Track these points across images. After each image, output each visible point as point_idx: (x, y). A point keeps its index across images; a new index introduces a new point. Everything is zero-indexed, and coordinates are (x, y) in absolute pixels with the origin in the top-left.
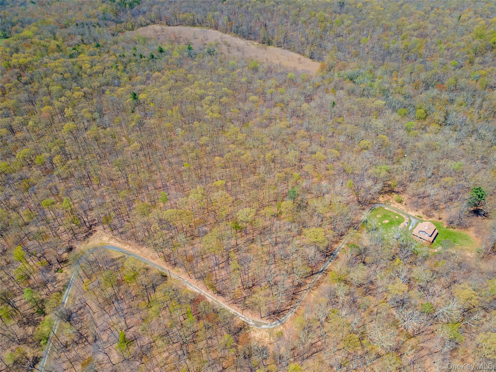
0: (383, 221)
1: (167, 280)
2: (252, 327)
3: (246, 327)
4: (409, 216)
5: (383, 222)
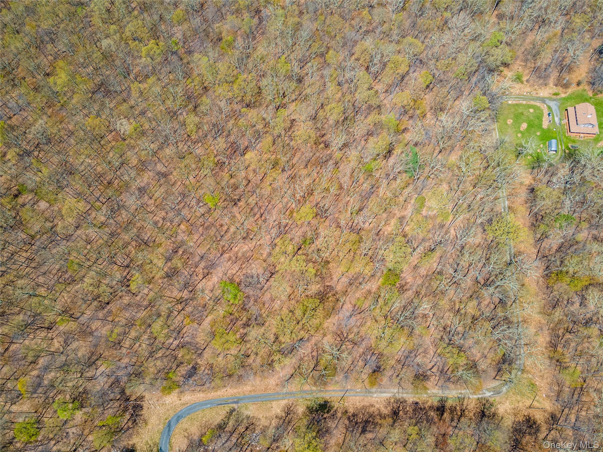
0: (519, 127)
1: (334, 407)
2: (493, 399)
3: (487, 406)
4: (543, 100)
5: (521, 129)
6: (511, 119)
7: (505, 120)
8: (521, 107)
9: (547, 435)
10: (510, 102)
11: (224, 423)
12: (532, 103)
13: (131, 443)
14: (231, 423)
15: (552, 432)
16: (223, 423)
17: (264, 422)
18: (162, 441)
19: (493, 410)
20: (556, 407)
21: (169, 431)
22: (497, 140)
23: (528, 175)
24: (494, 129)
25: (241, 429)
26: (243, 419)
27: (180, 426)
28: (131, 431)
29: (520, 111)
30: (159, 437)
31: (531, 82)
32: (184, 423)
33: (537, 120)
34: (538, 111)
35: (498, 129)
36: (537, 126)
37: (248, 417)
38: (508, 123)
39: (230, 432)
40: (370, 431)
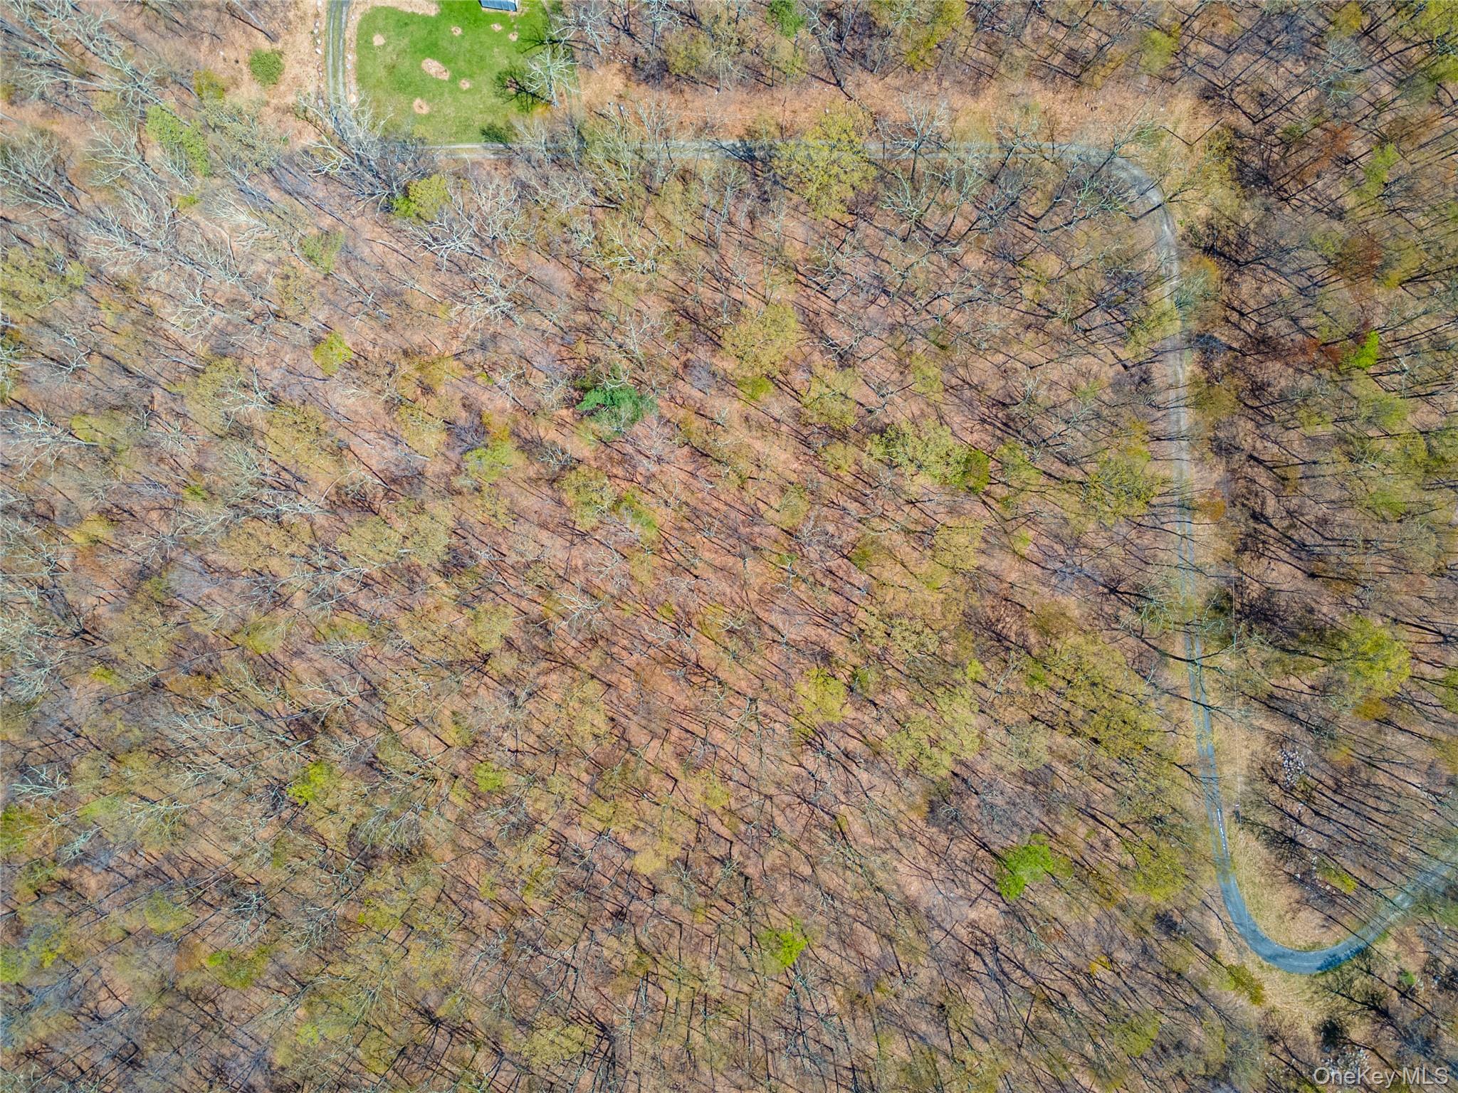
0: (438, 82)
1: (1218, 587)
5: (445, 77)
6: (411, 102)
7: (418, 119)
8: (369, 69)
9: (1244, 113)
10: (353, 99)
11: (1265, 833)
12: (350, 33)
13: (1312, 1038)
14: (1265, 819)
15: (1238, 101)
16: (1264, 837)
17: (1259, 743)
18: (1305, 968)
19: (1200, 228)
20: (1186, 86)
21: (1283, 956)
22: (486, 148)
23: (594, 76)
24: (452, 153)
25: (1275, 793)
26: (1255, 791)
27: (1272, 935)
28: (1290, 1043)
29: (382, 73)
30: (1297, 977)
31: (274, 26)
32: (1267, 924)
33: (410, 28)
34: (381, 23)
35: (454, 143)
36: (430, 32)
37: (1251, 781)
38: (425, 110)
39: (1281, 819)
40: (1263, 503)
